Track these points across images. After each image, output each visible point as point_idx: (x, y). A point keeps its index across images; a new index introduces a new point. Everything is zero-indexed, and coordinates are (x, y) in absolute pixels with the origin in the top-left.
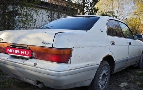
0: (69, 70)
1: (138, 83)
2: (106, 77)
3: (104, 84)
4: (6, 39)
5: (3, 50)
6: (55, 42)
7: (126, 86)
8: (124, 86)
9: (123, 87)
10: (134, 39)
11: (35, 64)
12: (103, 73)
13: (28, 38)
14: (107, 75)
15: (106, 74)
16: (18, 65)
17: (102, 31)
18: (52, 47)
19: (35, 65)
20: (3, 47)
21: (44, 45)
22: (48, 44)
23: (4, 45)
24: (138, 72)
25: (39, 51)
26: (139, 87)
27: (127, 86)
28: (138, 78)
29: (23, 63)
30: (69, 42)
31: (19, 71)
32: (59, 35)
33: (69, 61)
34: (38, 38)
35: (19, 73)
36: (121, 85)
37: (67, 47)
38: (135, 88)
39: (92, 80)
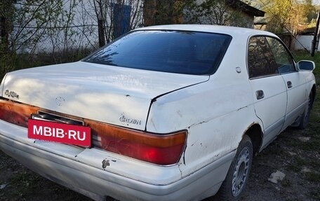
0: (182, 178)
1: (305, 170)
2: (246, 168)
3: (241, 183)
4: (28, 96)
5: (19, 119)
6: (151, 120)
7: (281, 179)
8: (279, 181)
9: (276, 182)
10: (295, 70)
11: (105, 164)
12: (240, 162)
13: (83, 102)
14: (247, 164)
15: (246, 162)
16: (61, 161)
17: (238, 72)
18: (145, 131)
19: (104, 167)
20: (19, 112)
21: (125, 124)
22: (135, 122)
23: (22, 110)
24: (300, 138)
25: (113, 135)
26: (309, 180)
27: (285, 179)
28: (303, 155)
29: (73, 157)
30: (181, 116)
31: (63, 173)
32: (160, 104)
33: (182, 159)
34: (109, 107)
35: (61, 175)
36: (272, 178)
37: (177, 130)
38: (302, 184)
39: (221, 184)
